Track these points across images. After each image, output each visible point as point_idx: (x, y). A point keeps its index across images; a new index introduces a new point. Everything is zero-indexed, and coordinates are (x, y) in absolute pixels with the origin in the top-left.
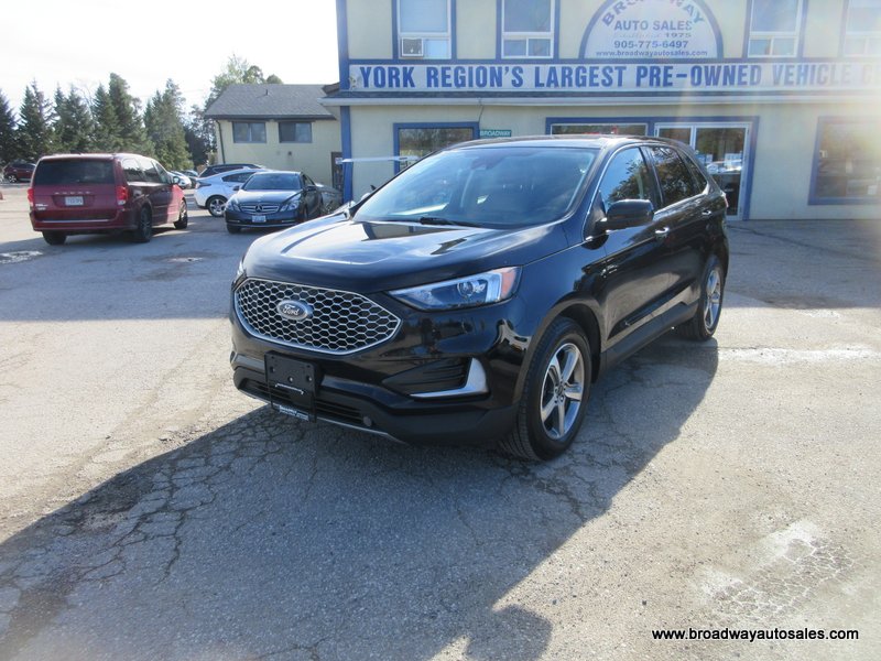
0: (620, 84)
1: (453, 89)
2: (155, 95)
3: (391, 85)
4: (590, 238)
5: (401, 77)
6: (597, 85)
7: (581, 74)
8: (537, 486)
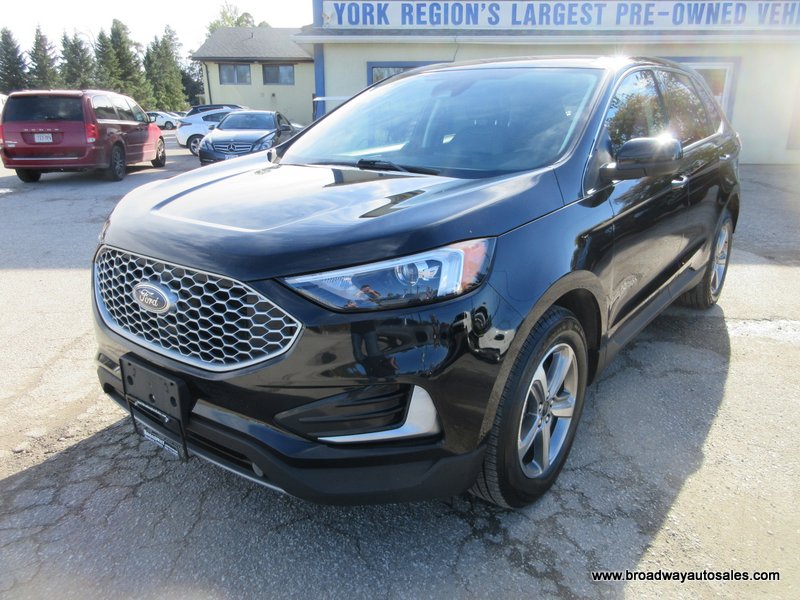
0: (599, 22)
1: (428, 26)
2: (153, 40)
3: (365, 22)
4: (591, 192)
5: (375, 13)
6: (575, 23)
7: (560, 11)
8: (510, 558)
